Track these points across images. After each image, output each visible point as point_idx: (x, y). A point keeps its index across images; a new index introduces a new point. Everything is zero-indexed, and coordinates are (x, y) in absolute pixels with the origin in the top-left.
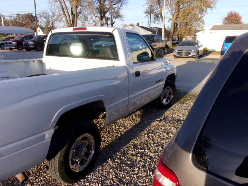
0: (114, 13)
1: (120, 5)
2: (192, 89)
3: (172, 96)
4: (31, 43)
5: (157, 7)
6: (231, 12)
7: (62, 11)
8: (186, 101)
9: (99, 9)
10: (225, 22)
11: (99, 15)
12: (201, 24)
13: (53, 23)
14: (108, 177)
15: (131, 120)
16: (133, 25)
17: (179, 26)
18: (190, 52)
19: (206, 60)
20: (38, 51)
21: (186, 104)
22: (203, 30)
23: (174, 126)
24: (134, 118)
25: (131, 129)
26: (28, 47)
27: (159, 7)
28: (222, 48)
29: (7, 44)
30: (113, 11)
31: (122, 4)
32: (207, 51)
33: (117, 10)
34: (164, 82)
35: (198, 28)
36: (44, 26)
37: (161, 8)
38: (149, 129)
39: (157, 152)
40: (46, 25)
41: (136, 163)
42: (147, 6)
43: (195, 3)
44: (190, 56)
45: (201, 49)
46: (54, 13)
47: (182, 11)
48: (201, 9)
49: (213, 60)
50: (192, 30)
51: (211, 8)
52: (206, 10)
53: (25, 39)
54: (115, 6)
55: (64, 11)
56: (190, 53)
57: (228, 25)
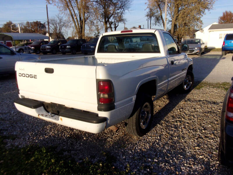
0: (117, 18)
1: (122, 10)
2: (204, 79)
3: (191, 83)
4: (48, 47)
5: (158, 11)
6: (226, 12)
7: (71, 17)
8: (201, 88)
9: (104, 14)
10: (220, 21)
11: (104, 21)
12: (200, 24)
13: (60, 29)
14: (162, 134)
15: (162, 101)
16: (135, 28)
17: (178, 27)
18: (193, 49)
19: (208, 56)
20: (54, 54)
21: (202, 89)
22: (202, 29)
23: (197, 104)
24: (164, 100)
25: (164, 107)
26: (45, 51)
27: (159, 10)
28: (223, 45)
29: (26, 49)
30: (116, 16)
31: (125, 9)
32: (207, 48)
33: (120, 15)
34: (187, 71)
35: (196, 28)
36: (52, 32)
37: (161, 11)
38: (178, 106)
39: (191, 120)
40: (54, 31)
41: (178, 126)
42: (148, 10)
43: (193, 5)
44: (193, 53)
45: (203, 47)
46: (61, 19)
47: (181, 13)
48: (199, 10)
49: (215, 56)
50: (191, 29)
51: (209, 9)
52: (204, 11)
53: (42, 44)
54: (118, 11)
55: (73, 18)
56: (194, 51)
57: (223, 24)
